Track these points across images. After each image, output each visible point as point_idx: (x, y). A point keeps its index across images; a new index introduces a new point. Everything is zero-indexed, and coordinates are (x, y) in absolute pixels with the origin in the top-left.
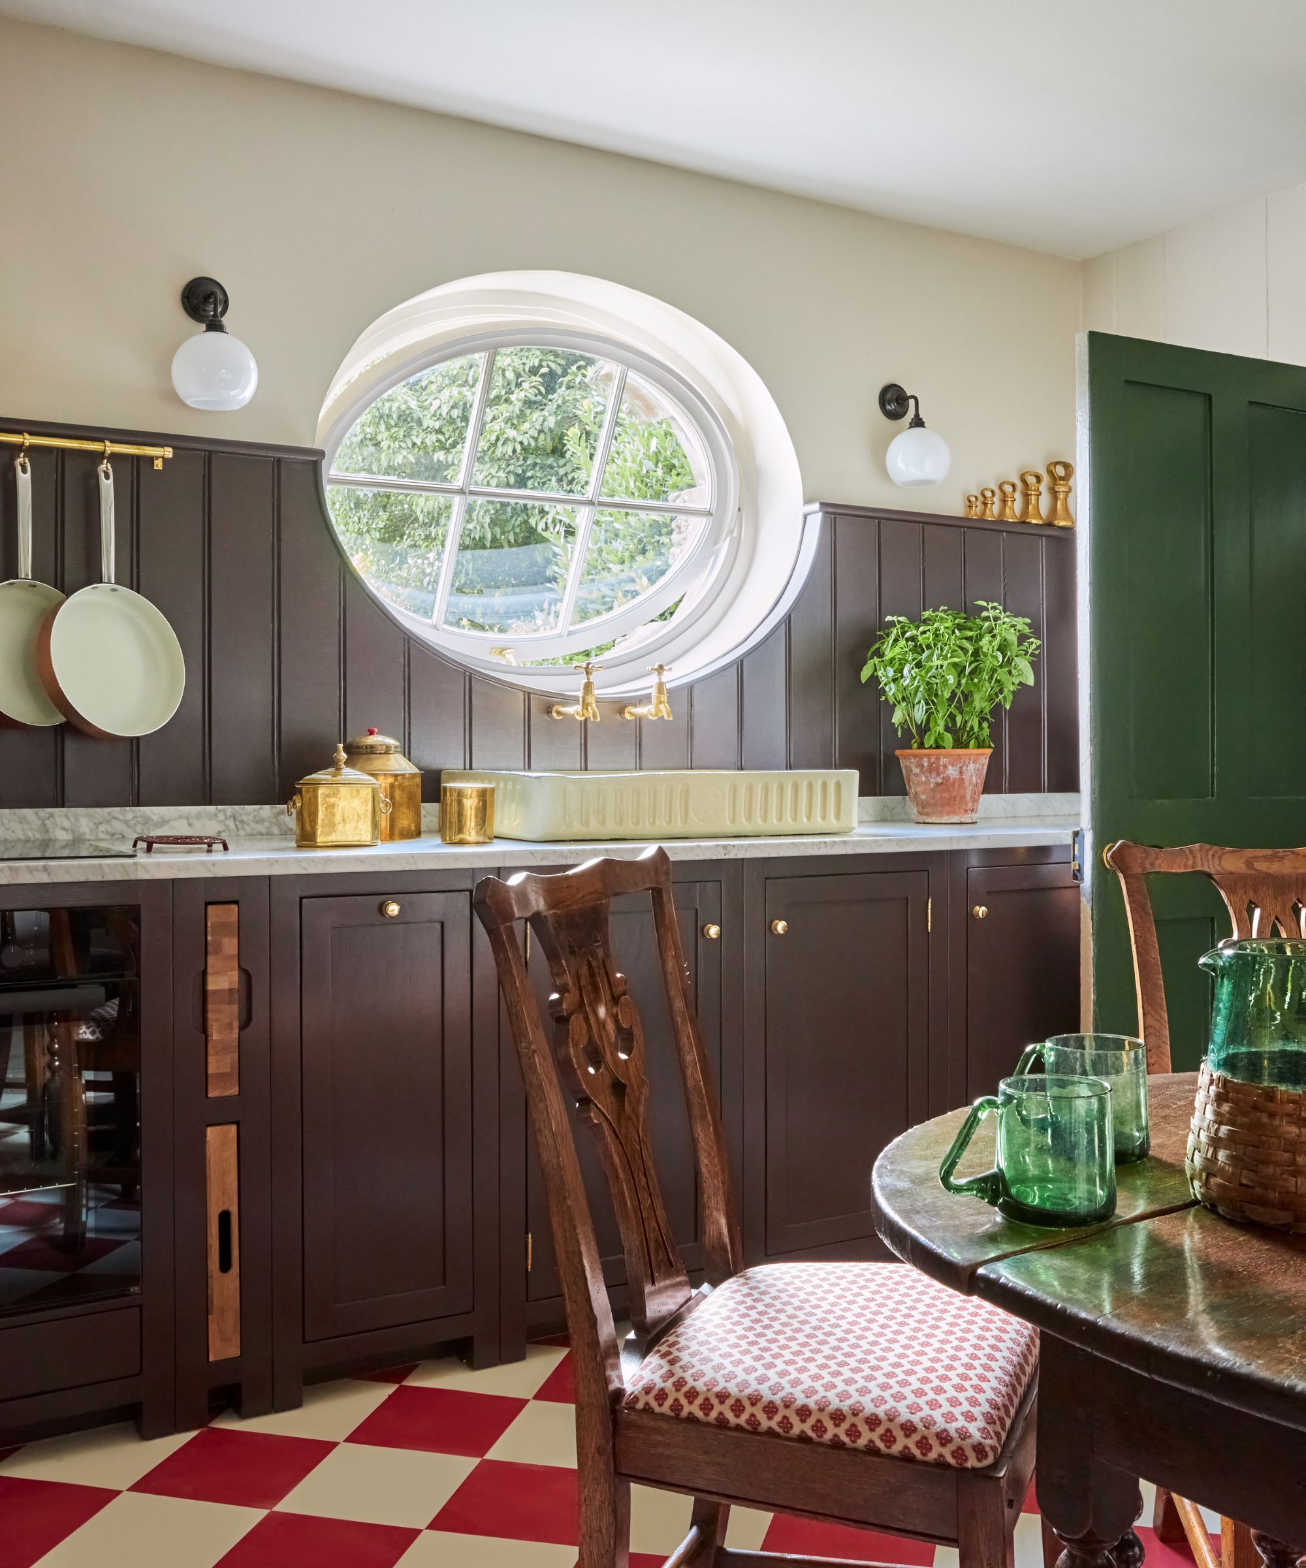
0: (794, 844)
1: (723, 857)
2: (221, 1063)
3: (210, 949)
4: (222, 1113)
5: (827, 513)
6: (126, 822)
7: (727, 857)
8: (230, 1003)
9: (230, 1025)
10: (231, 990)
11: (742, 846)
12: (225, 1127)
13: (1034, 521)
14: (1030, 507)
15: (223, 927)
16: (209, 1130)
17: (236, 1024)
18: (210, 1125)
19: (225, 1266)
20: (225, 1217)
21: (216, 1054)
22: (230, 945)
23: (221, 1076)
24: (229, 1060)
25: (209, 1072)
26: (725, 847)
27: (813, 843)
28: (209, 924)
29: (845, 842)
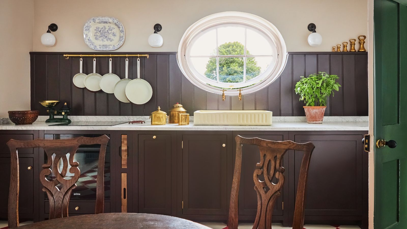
0: (243, 128)
1: (225, 130)
2: (124, 162)
3: (122, 142)
4: (124, 171)
5: (290, 54)
6: (142, 119)
7: (226, 130)
8: (125, 152)
9: (126, 156)
10: (126, 150)
11: (230, 128)
12: (125, 174)
13: (353, 51)
14: (352, 47)
15: (124, 139)
16: (122, 174)
17: (127, 156)
18: (122, 173)
19: (125, 198)
20: (125, 189)
21: (123, 160)
22: (126, 142)
23: (124, 164)
24: (125, 162)
25: (122, 164)
26: (226, 128)
27: (248, 128)
28: (122, 138)
29: (257, 128)
